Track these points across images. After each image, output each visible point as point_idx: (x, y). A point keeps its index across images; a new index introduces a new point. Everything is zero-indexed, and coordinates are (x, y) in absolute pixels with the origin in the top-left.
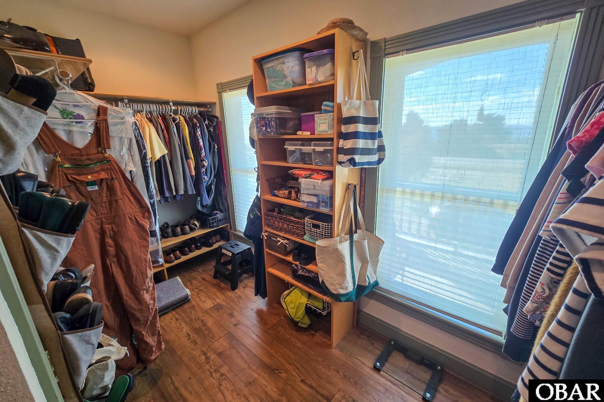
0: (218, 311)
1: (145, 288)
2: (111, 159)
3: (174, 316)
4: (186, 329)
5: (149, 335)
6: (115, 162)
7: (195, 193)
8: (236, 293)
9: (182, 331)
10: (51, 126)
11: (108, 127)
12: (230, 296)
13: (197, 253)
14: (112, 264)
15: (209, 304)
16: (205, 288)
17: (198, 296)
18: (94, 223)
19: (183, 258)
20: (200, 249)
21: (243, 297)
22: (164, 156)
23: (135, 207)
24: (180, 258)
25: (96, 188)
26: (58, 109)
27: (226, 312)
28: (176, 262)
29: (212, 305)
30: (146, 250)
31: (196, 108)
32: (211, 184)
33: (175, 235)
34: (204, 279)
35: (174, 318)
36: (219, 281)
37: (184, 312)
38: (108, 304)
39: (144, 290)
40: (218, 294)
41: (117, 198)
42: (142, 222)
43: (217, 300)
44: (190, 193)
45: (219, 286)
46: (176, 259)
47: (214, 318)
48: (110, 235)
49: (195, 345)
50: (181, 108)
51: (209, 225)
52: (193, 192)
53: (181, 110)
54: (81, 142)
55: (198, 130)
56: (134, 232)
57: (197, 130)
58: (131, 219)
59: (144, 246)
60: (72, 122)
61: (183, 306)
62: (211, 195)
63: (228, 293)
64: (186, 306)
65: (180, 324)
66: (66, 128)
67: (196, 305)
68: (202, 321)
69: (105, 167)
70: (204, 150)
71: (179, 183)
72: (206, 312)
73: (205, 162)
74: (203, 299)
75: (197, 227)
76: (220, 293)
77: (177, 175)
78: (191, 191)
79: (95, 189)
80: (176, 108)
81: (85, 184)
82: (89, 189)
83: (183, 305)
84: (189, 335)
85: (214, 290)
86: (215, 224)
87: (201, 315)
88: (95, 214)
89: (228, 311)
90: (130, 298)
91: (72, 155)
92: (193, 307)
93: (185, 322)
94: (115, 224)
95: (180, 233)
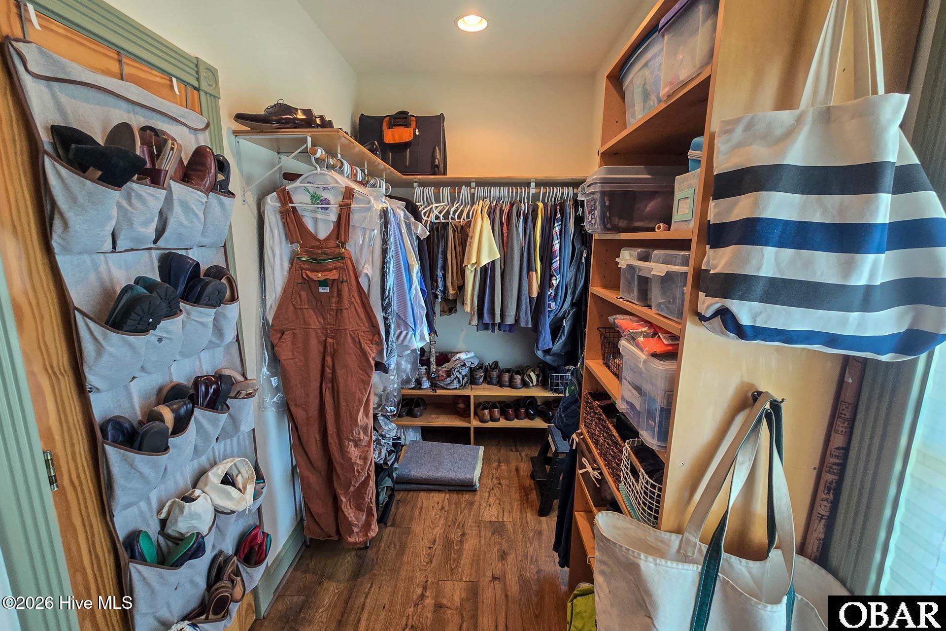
0: (493, 534)
1: (351, 437)
2: (347, 255)
3: (443, 501)
4: (438, 531)
5: (350, 506)
6: (351, 260)
7: (530, 326)
8: (540, 522)
9: (434, 529)
10: (300, 212)
11: (349, 213)
12: (527, 522)
13: (525, 423)
14: (327, 390)
15: (490, 514)
16: (508, 486)
17: (489, 492)
18: (319, 331)
19: (503, 423)
20: (532, 419)
21: (544, 537)
22: (493, 263)
23: (364, 324)
24: (497, 420)
25: (327, 290)
26: (310, 193)
27: (500, 543)
28: (490, 424)
29: (493, 519)
30: (364, 386)
31: (571, 189)
32: (564, 317)
33: (500, 384)
34: (517, 470)
35: (442, 504)
36: (533, 486)
37: (458, 504)
38: (318, 437)
39: (350, 440)
40: (515, 508)
41: (343, 307)
42: (366, 346)
43: (506, 515)
44: (523, 325)
45: (527, 495)
46: (493, 419)
47: (480, 541)
48: (331, 352)
49: (427, 563)
50: (545, 190)
51: (552, 385)
52: (527, 323)
53: (544, 194)
54: (323, 234)
55: (556, 225)
56: (354, 357)
57: (554, 224)
58: (353, 339)
59: (363, 381)
60: (318, 208)
61: (463, 494)
62: (561, 337)
63: (529, 514)
64: (467, 496)
65: (440, 517)
66: (312, 215)
67: (477, 504)
68: (463, 535)
69: (339, 264)
70: (558, 258)
71: (507, 305)
72: (478, 523)
73: (555, 278)
74: (492, 500)
75: (532, 383)
76: (519, 507)
77: (507, 292)
78: (526, 321)
79: (325, 291)
80: (538, 191)
81: (318, 284)
82: (321, 289)
83: (464, 492)
84: (434, 543)
85: (515, 495)
86: (560, 387)
87: (470, 522)
88: (322, 321)
89: (505, 546)
90: (335, 442)
91: (313, 247)
92: (472, 504)
93: (447, 518)
94: (336, 340)
95: (507, 384)
